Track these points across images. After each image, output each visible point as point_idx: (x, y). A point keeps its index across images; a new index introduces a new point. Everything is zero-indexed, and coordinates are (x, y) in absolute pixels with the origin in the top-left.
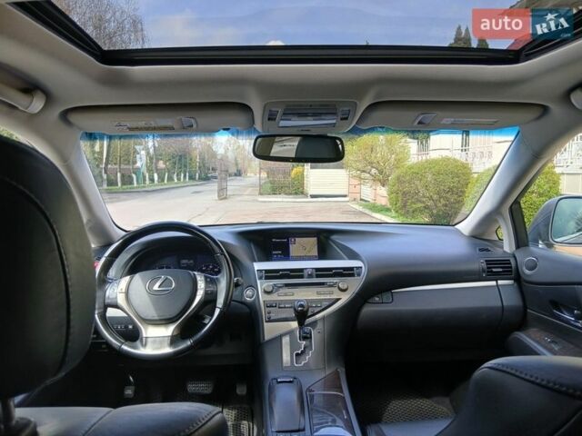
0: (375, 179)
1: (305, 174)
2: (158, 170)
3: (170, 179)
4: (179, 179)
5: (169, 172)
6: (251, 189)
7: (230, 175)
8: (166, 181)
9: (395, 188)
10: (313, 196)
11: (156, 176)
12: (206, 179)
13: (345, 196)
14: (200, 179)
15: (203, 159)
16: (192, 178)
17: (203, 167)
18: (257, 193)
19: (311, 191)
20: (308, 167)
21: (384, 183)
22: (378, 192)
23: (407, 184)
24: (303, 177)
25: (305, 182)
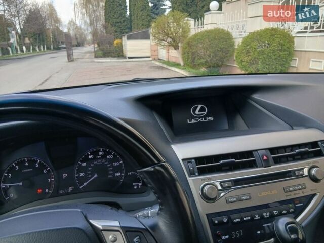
0: (170, 45)
1: (123, 43)
2: (25, 44)
3: (34, 49)
4: (40, 50)
5: (33, 45)
6: (89, 54)
7: (74, 46)
8: (31, 51)
9: (187, 50)
10: (129, 58)
11: (24, 48)
12: (58, 49)
13: (149, 57)
14: (54, 48)
15: (54, 36)
16: (48, 48)
17: (55, 41)
18: (93, 57)
19: (129, 54)
20: (124, 39)
21: (176, 48)
22: (170, 54)
23: (195, 47)
24: (122, 46)
25: (124, 49)
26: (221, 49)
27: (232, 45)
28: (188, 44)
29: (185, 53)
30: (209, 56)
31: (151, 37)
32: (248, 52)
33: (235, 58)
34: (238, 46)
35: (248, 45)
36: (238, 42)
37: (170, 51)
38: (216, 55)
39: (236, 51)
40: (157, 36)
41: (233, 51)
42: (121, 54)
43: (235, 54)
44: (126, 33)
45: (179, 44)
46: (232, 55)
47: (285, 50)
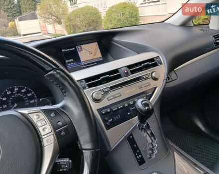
0: (55, 21)
1: (17, 24)
9: (68, 24)
10: (24, 35)
13: (40, 33)
19: (23, 33)
20: (17, 21)
21: (60, 23)
22: (56, 28)
23: (73, 21)
24: (16, 27)
25: (18, 29)
26: (93, 21)
27: (100, 18)
28: (68, 19)
29: (67, 26)
30: (85, 26)
31: (39, 17)
32: (111, 21)
33: (103, 27)
34: (103, 17)
35: (110, 16)
36: (103, 15)
37: (56, 26)
38: (90, 26)
39: (103, 21)
40: (43, 15)
41: (101, 22)
42: (16, 33)
43: (103, 24)
44: (18, 16)
45: (62, 20)
46: (100, 25)
47: (134, 17)
